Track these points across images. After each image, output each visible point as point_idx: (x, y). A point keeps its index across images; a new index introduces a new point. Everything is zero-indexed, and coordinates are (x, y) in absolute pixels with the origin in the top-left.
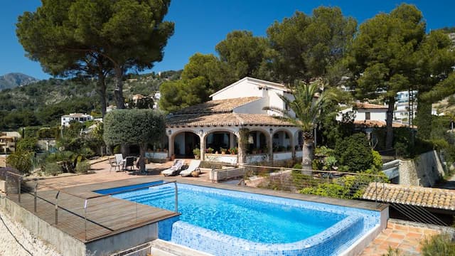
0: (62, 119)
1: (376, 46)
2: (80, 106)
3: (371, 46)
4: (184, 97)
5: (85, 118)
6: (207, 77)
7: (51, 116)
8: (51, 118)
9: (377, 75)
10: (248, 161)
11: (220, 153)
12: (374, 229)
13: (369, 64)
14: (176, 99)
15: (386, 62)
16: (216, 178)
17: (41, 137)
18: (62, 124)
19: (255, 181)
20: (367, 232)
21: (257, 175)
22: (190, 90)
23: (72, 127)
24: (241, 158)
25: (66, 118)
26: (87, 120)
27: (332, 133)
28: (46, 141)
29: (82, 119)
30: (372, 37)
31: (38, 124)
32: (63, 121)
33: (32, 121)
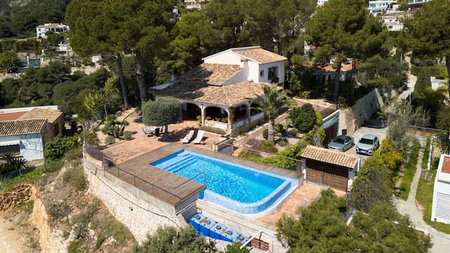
0: (37, 29)
1: (326, 32)
2: (53, 14)
3: (323, 32)
4: (179, 54)
5: (62, 29)
6: (198, 37)
7: (25, 25)
8: (25, 28)
9: (327, 52)
10: (234, 127)
11: (215, 120)
12: (296, 187)
13: (321, 43)
14: (173, 55)
15: (333, 43)
16: (217, 149)
17: (19, 50)
18: (38, 35)
19: (239, 141)
20: (293, 188)
21: (240, 134)
22: (184, 48)
23: (49, 39)
24: (230, 127)
25: (42, 29)
26: (64, 31)
27: (295, 86)
28: (25, 54)
29: (58, 30)
30: (324, 24)
31: (12, 35)
32: (38, 32)
33: (6, 32)
